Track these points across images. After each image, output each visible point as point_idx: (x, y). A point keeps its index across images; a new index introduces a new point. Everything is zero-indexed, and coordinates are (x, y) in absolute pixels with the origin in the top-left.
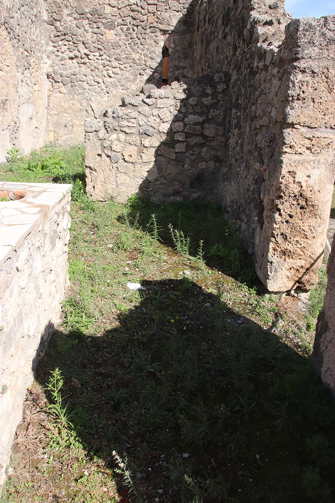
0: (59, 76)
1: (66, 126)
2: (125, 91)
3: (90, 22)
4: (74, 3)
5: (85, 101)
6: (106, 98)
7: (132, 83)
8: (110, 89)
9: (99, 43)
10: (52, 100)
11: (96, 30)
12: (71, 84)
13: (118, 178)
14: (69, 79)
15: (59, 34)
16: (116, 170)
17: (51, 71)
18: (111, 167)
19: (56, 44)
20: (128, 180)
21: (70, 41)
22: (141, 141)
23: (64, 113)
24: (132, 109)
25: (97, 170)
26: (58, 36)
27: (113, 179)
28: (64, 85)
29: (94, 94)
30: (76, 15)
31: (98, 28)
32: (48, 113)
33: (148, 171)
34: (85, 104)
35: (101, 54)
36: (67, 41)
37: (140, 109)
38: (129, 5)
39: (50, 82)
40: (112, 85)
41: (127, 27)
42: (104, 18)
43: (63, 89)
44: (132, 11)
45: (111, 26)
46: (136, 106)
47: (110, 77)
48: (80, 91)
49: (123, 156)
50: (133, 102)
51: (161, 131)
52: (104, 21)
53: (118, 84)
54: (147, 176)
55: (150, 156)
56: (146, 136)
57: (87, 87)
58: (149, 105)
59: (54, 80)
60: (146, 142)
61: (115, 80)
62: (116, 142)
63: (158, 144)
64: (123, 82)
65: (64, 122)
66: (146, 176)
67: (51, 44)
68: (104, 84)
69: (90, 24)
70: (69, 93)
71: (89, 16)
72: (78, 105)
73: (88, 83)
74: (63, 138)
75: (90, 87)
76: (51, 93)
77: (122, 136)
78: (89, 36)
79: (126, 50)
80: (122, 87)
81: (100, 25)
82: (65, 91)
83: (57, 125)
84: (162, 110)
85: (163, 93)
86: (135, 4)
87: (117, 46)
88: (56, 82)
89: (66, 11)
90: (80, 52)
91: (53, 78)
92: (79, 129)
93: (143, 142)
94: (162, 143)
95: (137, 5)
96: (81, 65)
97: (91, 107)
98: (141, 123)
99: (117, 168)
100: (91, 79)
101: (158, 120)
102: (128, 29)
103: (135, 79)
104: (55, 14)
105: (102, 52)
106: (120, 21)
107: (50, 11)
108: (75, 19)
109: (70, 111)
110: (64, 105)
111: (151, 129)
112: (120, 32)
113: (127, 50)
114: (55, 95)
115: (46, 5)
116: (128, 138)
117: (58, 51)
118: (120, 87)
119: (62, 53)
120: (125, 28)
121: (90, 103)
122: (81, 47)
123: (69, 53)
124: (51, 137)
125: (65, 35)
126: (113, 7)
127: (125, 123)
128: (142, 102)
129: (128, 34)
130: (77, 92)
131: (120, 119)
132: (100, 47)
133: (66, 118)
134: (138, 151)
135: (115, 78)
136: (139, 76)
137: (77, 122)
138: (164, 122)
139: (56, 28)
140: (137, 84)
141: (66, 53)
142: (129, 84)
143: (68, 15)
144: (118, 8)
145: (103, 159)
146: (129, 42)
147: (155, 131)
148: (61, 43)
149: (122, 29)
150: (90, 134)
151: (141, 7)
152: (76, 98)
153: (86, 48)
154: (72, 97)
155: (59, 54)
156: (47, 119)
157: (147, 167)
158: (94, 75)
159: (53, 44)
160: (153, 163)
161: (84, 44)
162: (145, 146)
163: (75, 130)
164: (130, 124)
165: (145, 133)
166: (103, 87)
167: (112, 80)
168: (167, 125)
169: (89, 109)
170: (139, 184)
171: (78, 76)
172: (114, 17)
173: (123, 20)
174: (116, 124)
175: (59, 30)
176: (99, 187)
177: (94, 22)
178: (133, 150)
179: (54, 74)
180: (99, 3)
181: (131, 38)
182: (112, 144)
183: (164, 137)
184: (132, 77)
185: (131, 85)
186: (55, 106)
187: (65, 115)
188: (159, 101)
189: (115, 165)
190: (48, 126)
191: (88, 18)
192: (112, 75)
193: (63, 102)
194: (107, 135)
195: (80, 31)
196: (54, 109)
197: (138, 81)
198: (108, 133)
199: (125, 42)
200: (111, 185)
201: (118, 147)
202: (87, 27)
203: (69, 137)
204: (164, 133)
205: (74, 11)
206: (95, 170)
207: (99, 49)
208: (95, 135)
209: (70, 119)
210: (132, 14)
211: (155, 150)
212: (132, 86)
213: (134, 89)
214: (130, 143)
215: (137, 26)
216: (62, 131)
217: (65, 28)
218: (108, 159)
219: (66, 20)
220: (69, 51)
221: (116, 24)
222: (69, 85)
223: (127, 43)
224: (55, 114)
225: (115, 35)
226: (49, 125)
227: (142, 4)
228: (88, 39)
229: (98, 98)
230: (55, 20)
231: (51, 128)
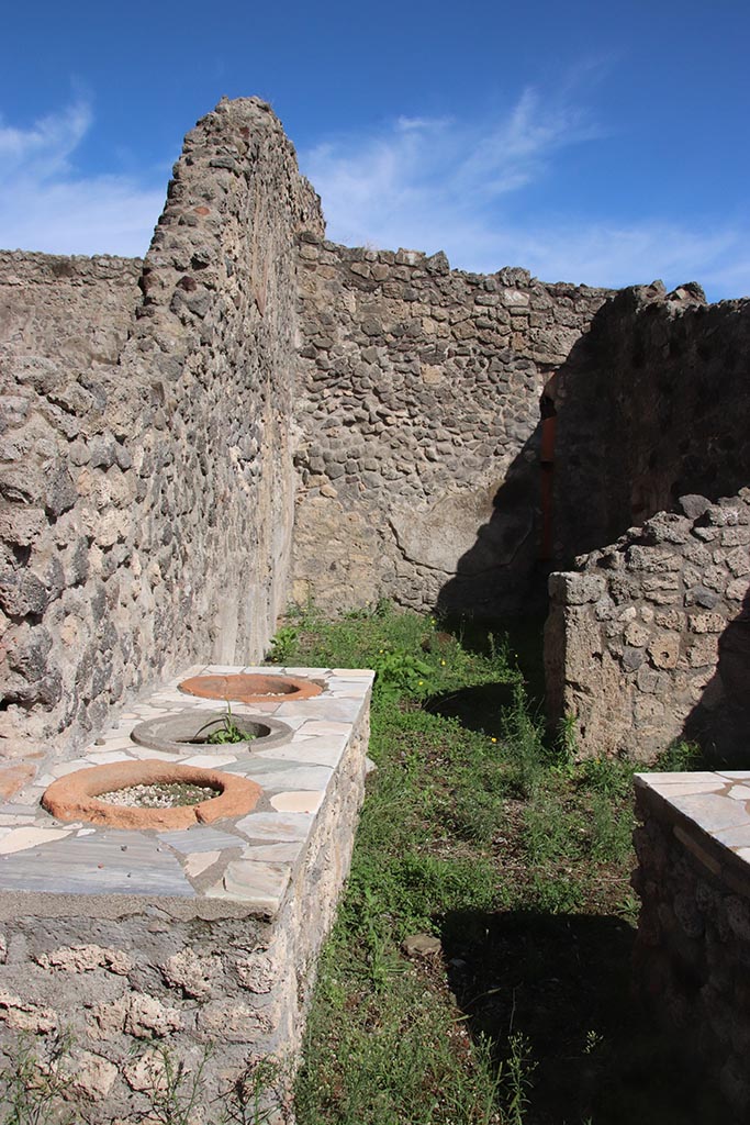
0: (321, 461)
1: (333, 567)
2: (463, 488)
3: (392, 351)
4: (359, 316)
5: (377, 511)
6: (423, 505)
7: (478, 473)
8: (431, 486)
9: (410, 391)
10: (303, 512)
11: (404, 366)
12: (345, 476)
13: (638, 707)
14: (342, 465)
15: (326, 374)
16: (632, 689)
17: (305, 449)
18: (622, 683)
19: (318, 396)
20: (659, 711)
21: (347, 389)
22: (689, 619)
23: (331, 539)
24: (669, 551)
25: (592, 689)
26: (323, 379)
27: (625, 708)
28: (331, 478)
29: (398, 496)
30: (362, 338)
31: (409, 361)
32: (294, 540)
33: (703, 688)
34: (376, 520)
35: (413, 413)
36: (341, 387)
37: (688, 550)
38: (471, 317)
39: (299, 472)
40: (436, 477)
41: (468, 358)
42: (421, 342)
43: (329, 488)
44: (480, 327)
45: (435, 357)
46: (680, 544)
47: (432, 460)
48: (367, 491)
49: (650, 655)
50: (673, 534)
51: (730, 596)
52: (420, 348)
53: (449, 474)
54: (702, 699)
55: (707, 654)
56: (699, 609)
57: (381, 481)
58: (704, 541)
59: (310, 469)
60: (701, 623)
61: (443, 466)
62: (635, 625)
63: (723, 626)
64: (461, 469)
65: (330, 559)
66: (698, 698)
67: (306, 394)
68: (419, 474)
69: (391, 354)
70: (343, 495)
71: (390, 338)
72: (362, 521)
73: (382, 475)
74: (327, 594)
75: (388, 483)
76: (302, 495)
77: (648, 611)
78: (388, 377)
79: (466, 404)
80: (459, 482)
81: (412, 355)
82: (334, 492)
83: (313, 565)
84: (734, 551)
85: (736, 514)
86: (485, 315)
87: (447, 398)
88: (313, 472)
89: (341, 331)
90: (368, 410)
91: (307, 465)
92: (364, 574)
93: (693, 623)
94: (732, 624)
95: (490, 317)
96: (369, 437)
97: (391, 525)
98: (690, 580)
99: (635, 682)
100: (392, 465)
101: (725, 573)
102: (471, 363)
103: (485, 464)
104: (318, 336)
105: (416, 409)
106: (454, 347)
107: (309, 332)
108: (360, 344)
109: (344, 534)
110: (330, 522)
111: (711, 593)
112: (454, 368)
113: (470, 405)
114: (310, 501)
115: (301, 320)
116: (661, 615)
117: (320, 409)
118: (453, 481)
119: (329, 413)
120: (464, 360)
121: (389, 515)
122: (370, 398)
123: (344, 412)
124: (299, 593)
125: (337, 376)
126: (441, 321)
127: (656, 582)
128: (690, 536)
129: (470, 372)
130: (360, 494)
131: (644, 573)
132: (412, 398)
133: (335, 549)
134: (681, 645)
135: (441, 462)
136: (492, 457)
137: (359, 559)
138: (736, 577)
139: (318, 362)
140: (491, 473)
141: (338, 412)
142: (473, 473)
143: (346, 338)
144: (450, 323)
145: (605, 665)
146: (472, 389)
147: (718, 596)
148: (327, 392)
149: (458, 363)
150: (578, 608)
151: (498, 320)
152: (358, 506)
153: (382, 402)
154: (347, 504)
155: (323, 414)
156: (292, 553)
157: (700, 677)
158: (397, 456)
159: (310, 395)
160: (715, 668)
161: (376, 392)
162: (698, 630)
163: (354, 575)
164: (666, 585)
165: (699, 604)
166: (417, 481)
167: (435, 466)
168: (743, 582)
169: (386, 529)
170: (682, 717)
171: (362, 459)
172: (442, 340)
173: (460, 346)
174: (635, 584)
175: (326, 367)
176: (594, 728)
177: (400, 351)
178: (671, 640)
179: (310, 455)
180: (411, 314)
181: (477, 381)
182: (626, 629)
183: (738, 610)
184: (479, 460)
185: (477, 476)
186: (310, 525)
187: (331, 542)
188: (728, 533)
189: (631, 677)
190: (293, 569)
191: (387, 343)
192: (437, 457)
193: (328, 516)
194: (615, 610)
195: (369, 369)
196: (307, 530)
197: (492, 467)
198: (617, 605)
199: (464, 389)
200: (622, 724)
201: (640, 635)
202: (385, 361)
203: (338, 591)
204: (738, 601)
205: (359, 330)
206: (587, 691)
207: (409, 403)
208: (589, 610)
209: (342, 551)
210: (478, 333)
211: (716, 639)
212: (479, 479)
213: (483, 484)
214: (665, 626)
215: (489, 357)
216: (325, 579)
217: (336, 365)
218: (615, 665)
219: (341, 348)
220: (345, 409)
221: (446, 353)
222: (343, 479)
223: (468, 390)
224: (309, 543)
225: (444, 374)
226: (296, 566)
227: (500, 314)
228: (386, 384)
229: (406, 504)
230: (318, 348)
231: (299, 573)
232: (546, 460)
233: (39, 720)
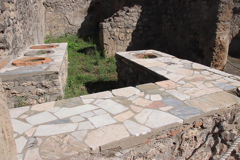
0: (49, 4)
1: (55, 27)
2: (81, 9)
5: (63, 14)
6: (73, 13)
7: (84, 5)
8: (74, 8)
10: (47, 15)
12: (55, 7)
13: (117, 48)
14: (54, 5)
16: (116, 44)
17: (45, 1)
18: (114, 43)
20: (121, 48)
22: (126, 30)
23: (54, 21)
24: (121, 18)
25: (109, 45)
27: (115, 48)
28: (52, 8)
29: (67, 11)
32: (45, 22)
33: (129, 43)
34: (63, 16)
37: (125, 17)
39: (45, 6)
40: (75, 6)
43: (52, 9)
47: (74, 3)
48: (60, 10)
49: (119, 38)
51: (133, 26)
53: (77, 6)
54: (129, 45)
55: (130, 37)
56: (128, 28)
57: (63, 8)
58: (128, 15)
59: (47, 6)
60: (128, 31)
61: (76, 4)
62: (116, 32)
63: (132, 31)
64: (80, 4)
65: (54, 25)
66: (128, 45)
68: (71, 6)
70: (55, 11)
72: (60, 17)
73: (63, 6)
74: (54, 33)
75: (64, 8)
76: (46, 12)
77: (118, 29)
80: (80, 7)
82: (53, 11)
83: (50, 27)
84: (133, 17)
85: (134, 10)
88: (48, 6)
91: (46, 5)
92: (61, 28)
93: (127, 31)
94: (134, 31)
97: (66, 17)
98: (126, 23)
99: (117, 43)
100: (65, 4)
101: (132, 21)
103: (85, 3)
109: (56, 20)
110: (53, 17)
111: (130, 25)
114: (48, 13)
116: (121, 30)
118: (78, 7)
121: (65, 15)
124: (48, 33)
127: (119, 24)
130: (59, 11)
131: (117, 22)
133: (55, 23)
134: (125, 35)
135: (76, 3)
136: (86, 1)
137: (60, 25)
138: (134, 22)
140: (86, 5)
142: (83, 5)
145: (111, 40)
147: (131, 26)
150: (105, 29)
152: (59, 14)
154: (56, 13)
156: (45, 25)
157: (128, 41)
158: (66, 2)
160: (131, 39)
162: (128, 32)
163: (59, 28)
164: (121, 24)
165: (127, 28)
166: (71, 7)
167: (74, 4)
168: (136, 23)
169: (65, 18)
170: (126, 49)
171: (58, 3)
174: (116, 24)
176: (110, 52)
178: (123, 35)
179: (47, 2)
182: (114, 33)
183: (135, 28)
184: (84, 2)
185: (83, 6)
186: (48, 18)
187: (54, 22)
188: (132, 14)
189: (116, 42)
190: (46, 28)
192: (75, 2)
193: (52, 16)
194: (112, 29)
196: (48, 19)
197: (86, 4)
198: (112, 28)
200: (115, 51)
201: (117, 34)
203: (56, 32)
204: (135, 27)
206: (108, 45)
208: (107, 30)
209: (56, 24)
211: (131, 34)
212: (84, 6)
213: (85, 7)
214: (121, 32)
216: (53, 30)
218: (113, 40)
222: (55, 8)
224: (49, 22)
226: (47, 27)
229: (69, 13)
231: (48, 29)
232: (97, 2)
233: (7, 52)
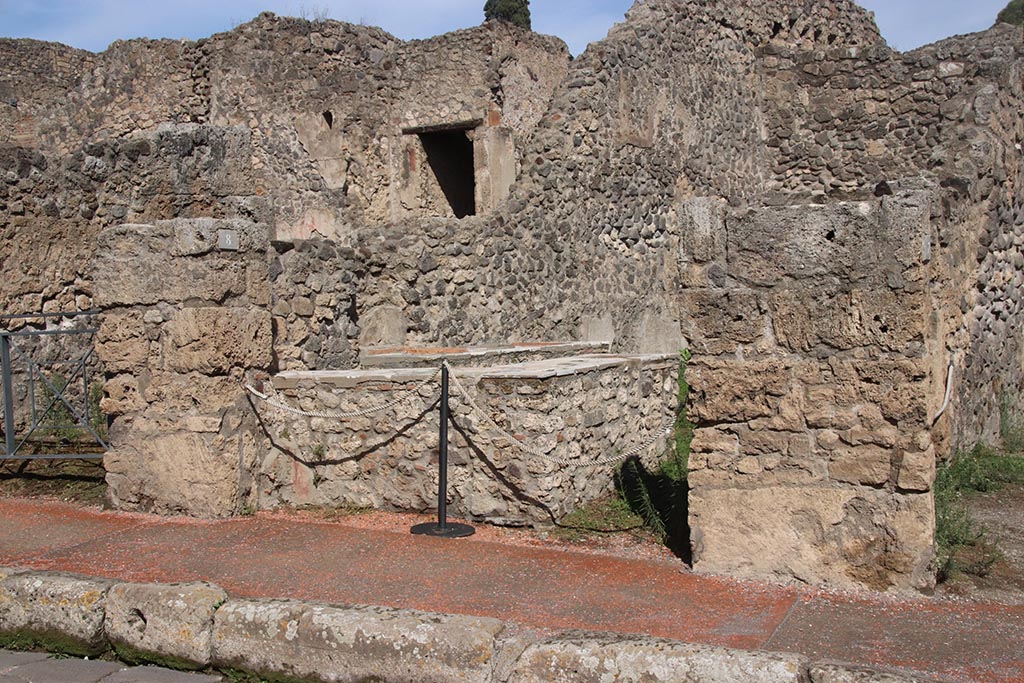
3: (840, 133)
4: (811, 108)
9: (857, 164)
11: (851, 144)
15: (788, 158)
19: (782, 176)
21: (805, 168)
26: (786, 162)
30: (815, 125)
31: (854, 139)
35: (861, 182)
36: (800, 168)
38: (909, 93)
41: (908, 129)
42: (864, 122)
44: (917, 100)
45: (877, 133)
52: (864, 126)
67: (773, 176)
69: (839, 135)
71: (838, 122)
78: (837, 155)
79: (907, 168)
81: (858, 133)
86: (922, 89)
87: (890, 165)
89: (798, 122)
90: (823, 184)
95: (926, 90)
102: (910, 133)
104: (780, 128)
105: (863, 178)
106: (894, 121)
107: (773, 126)
108: (814, 131)
112: (894, 139)
113: (911, 169)
115: (766, 118)
117: (785, 186)
119: (793, 189)
120: (904, 131)
122: (825, 174)
123: (804, 187)
125: (797, 159)
126: (881, 101)
129: (909, 141)
132: (859, 170)
139: (781, 149)
141: (799, 188)
143: (802, 127)
144: (891, 102)
146: (913, 155)
148: (789, 172)
149: (898, 135)
151: (934, 92)
153: (834, 175)
155: (787, 190)
159: (777, 176)
161: (829, 168)
172: (883, 117)
173: (899, 119)
175: (787, 153)
177: (847, 131)
180: (855, 99)
181: (916, 148)
191: (836, 127)
195: (822, 149)
199: (905, 156)
202: (835, 141)
205: (812, 119)
207: (858, 174)
210: (916, 106)
215: (927, 125)
217: (796, 149)
219: (798, 136)
220: (805, 184)
221: (887, 127)
223: (909, 156)
225: (886, 146)
227: (935, 85)
228: (836, 160)
230: (781, 138)
